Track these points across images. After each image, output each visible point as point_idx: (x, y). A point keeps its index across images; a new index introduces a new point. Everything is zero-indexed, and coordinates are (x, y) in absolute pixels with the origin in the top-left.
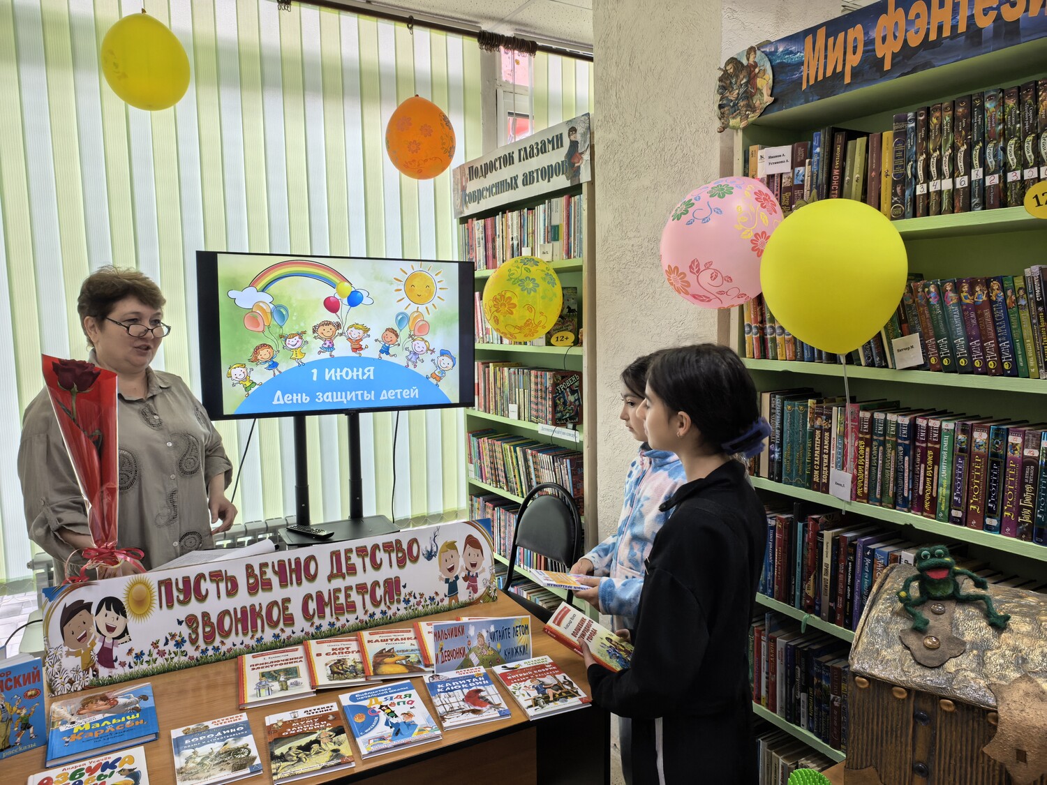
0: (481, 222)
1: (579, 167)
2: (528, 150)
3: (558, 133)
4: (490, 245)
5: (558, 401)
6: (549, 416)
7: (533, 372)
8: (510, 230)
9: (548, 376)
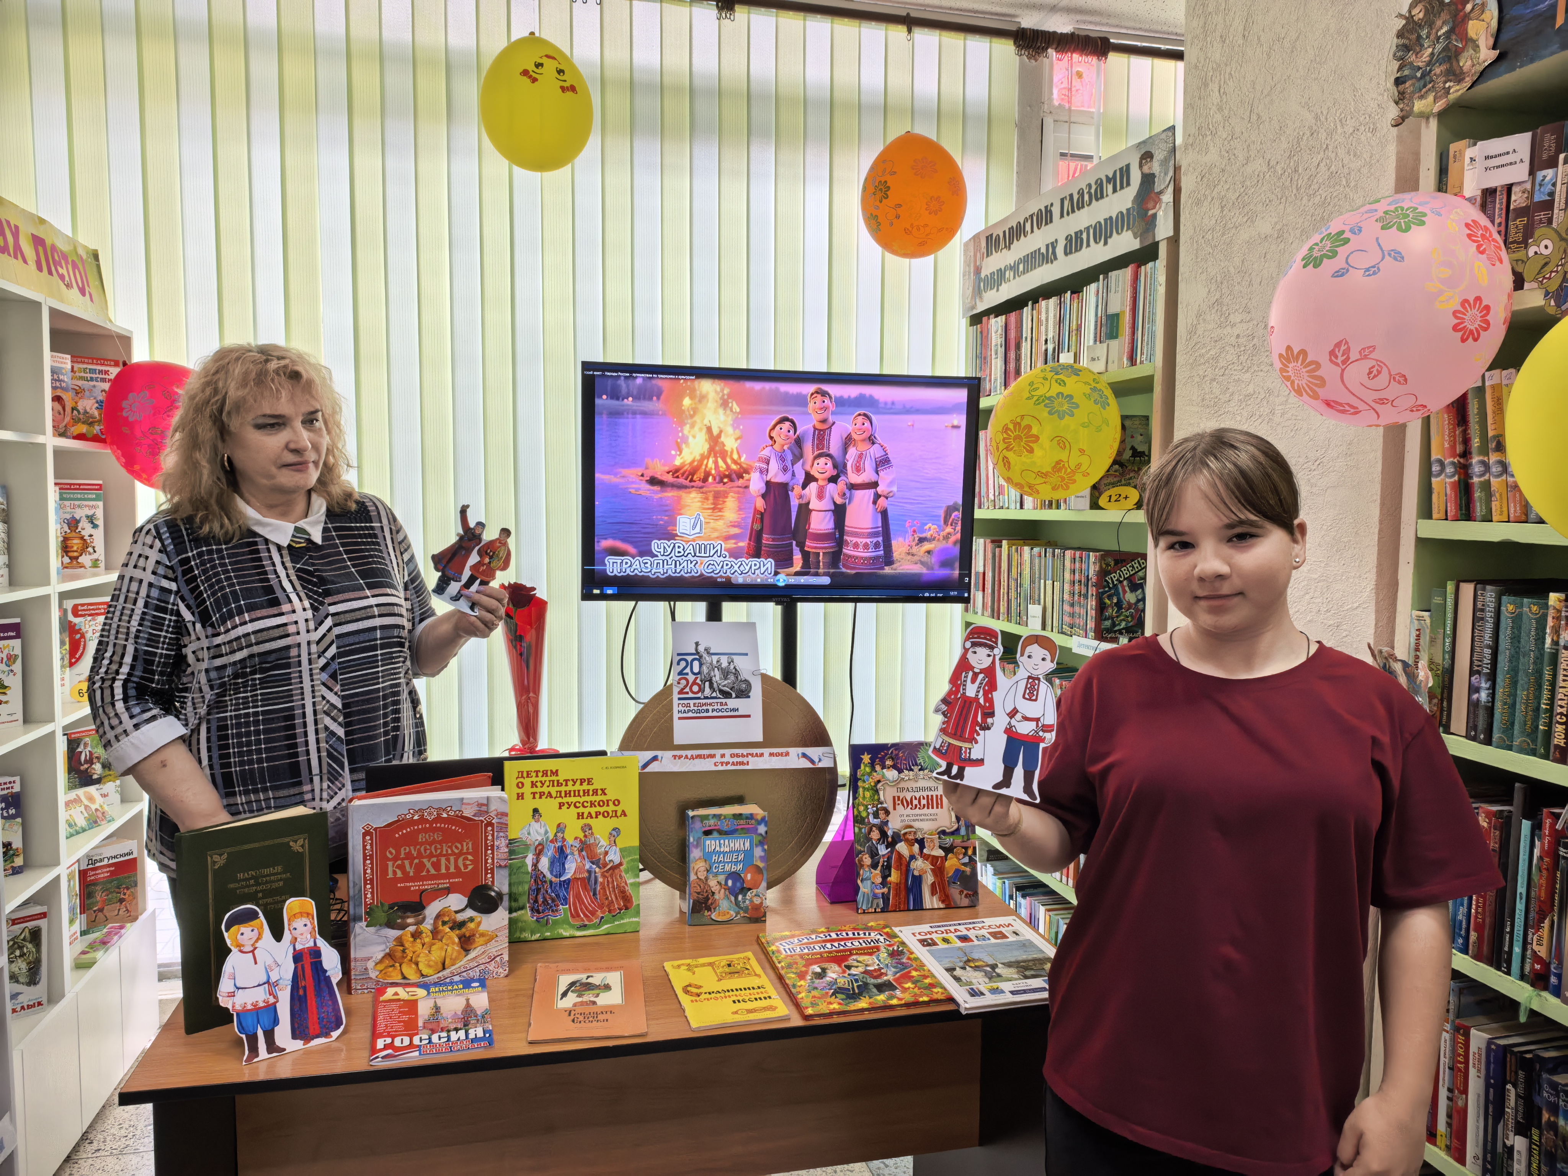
0: (1001, 319)
1: (1154, 216)
2: (1076, 197)
3: (1123, 164)
4: (1012, 355)
5: (1107, 601)
6: (1091, 625)
7: (1068, 553)
8: (1043, 328)
9: (1092, 559)
